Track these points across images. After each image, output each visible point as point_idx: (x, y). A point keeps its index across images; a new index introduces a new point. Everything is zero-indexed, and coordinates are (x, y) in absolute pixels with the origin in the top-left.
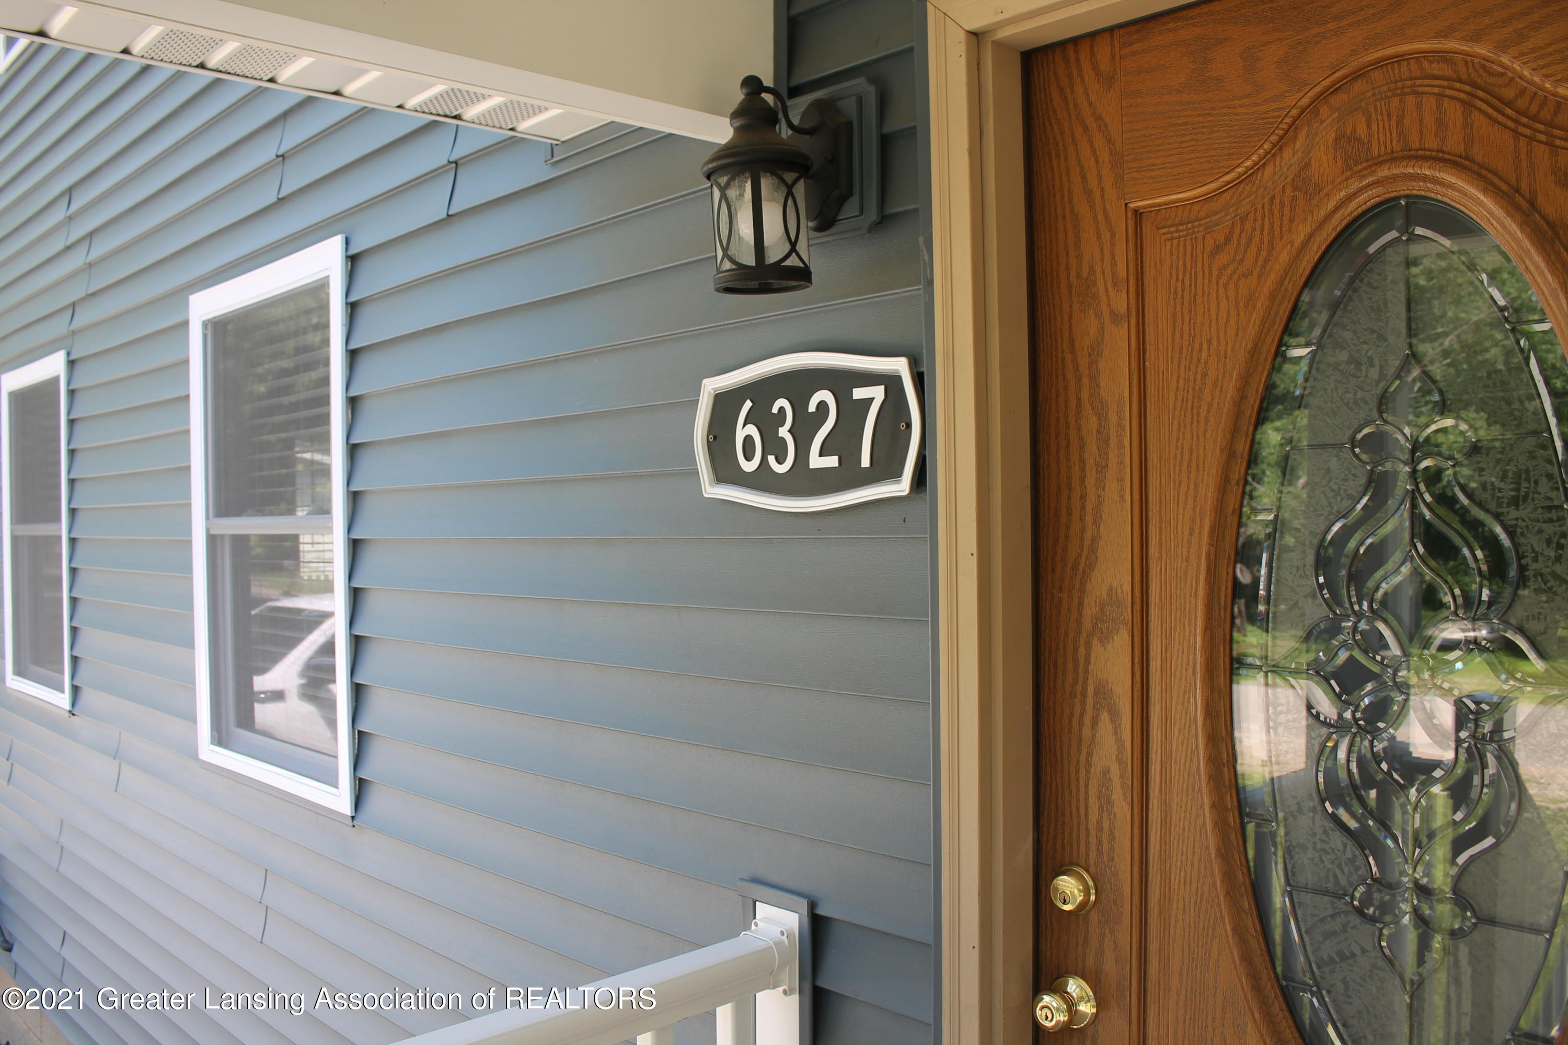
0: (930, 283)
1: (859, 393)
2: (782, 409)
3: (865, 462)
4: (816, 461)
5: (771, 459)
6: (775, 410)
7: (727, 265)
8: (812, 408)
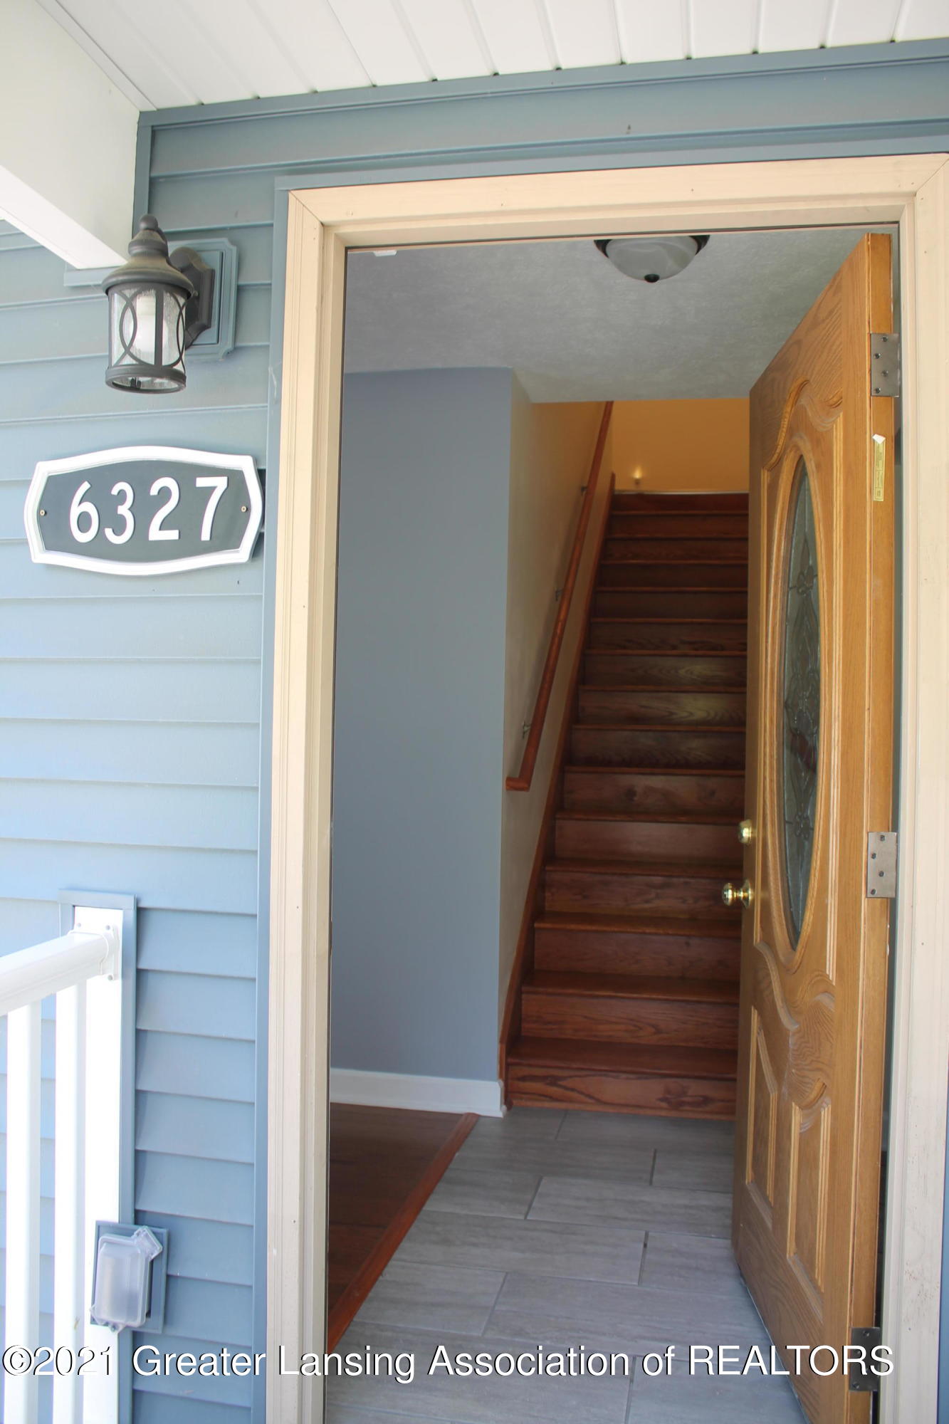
0: (278, 401)
1: (202, 482)
2: (122, 493)
3: (206, 535)
4: (155, 534)
5: (109, 532)
6: (115, 491)
7: (128, 360)
8: (154, 491)
